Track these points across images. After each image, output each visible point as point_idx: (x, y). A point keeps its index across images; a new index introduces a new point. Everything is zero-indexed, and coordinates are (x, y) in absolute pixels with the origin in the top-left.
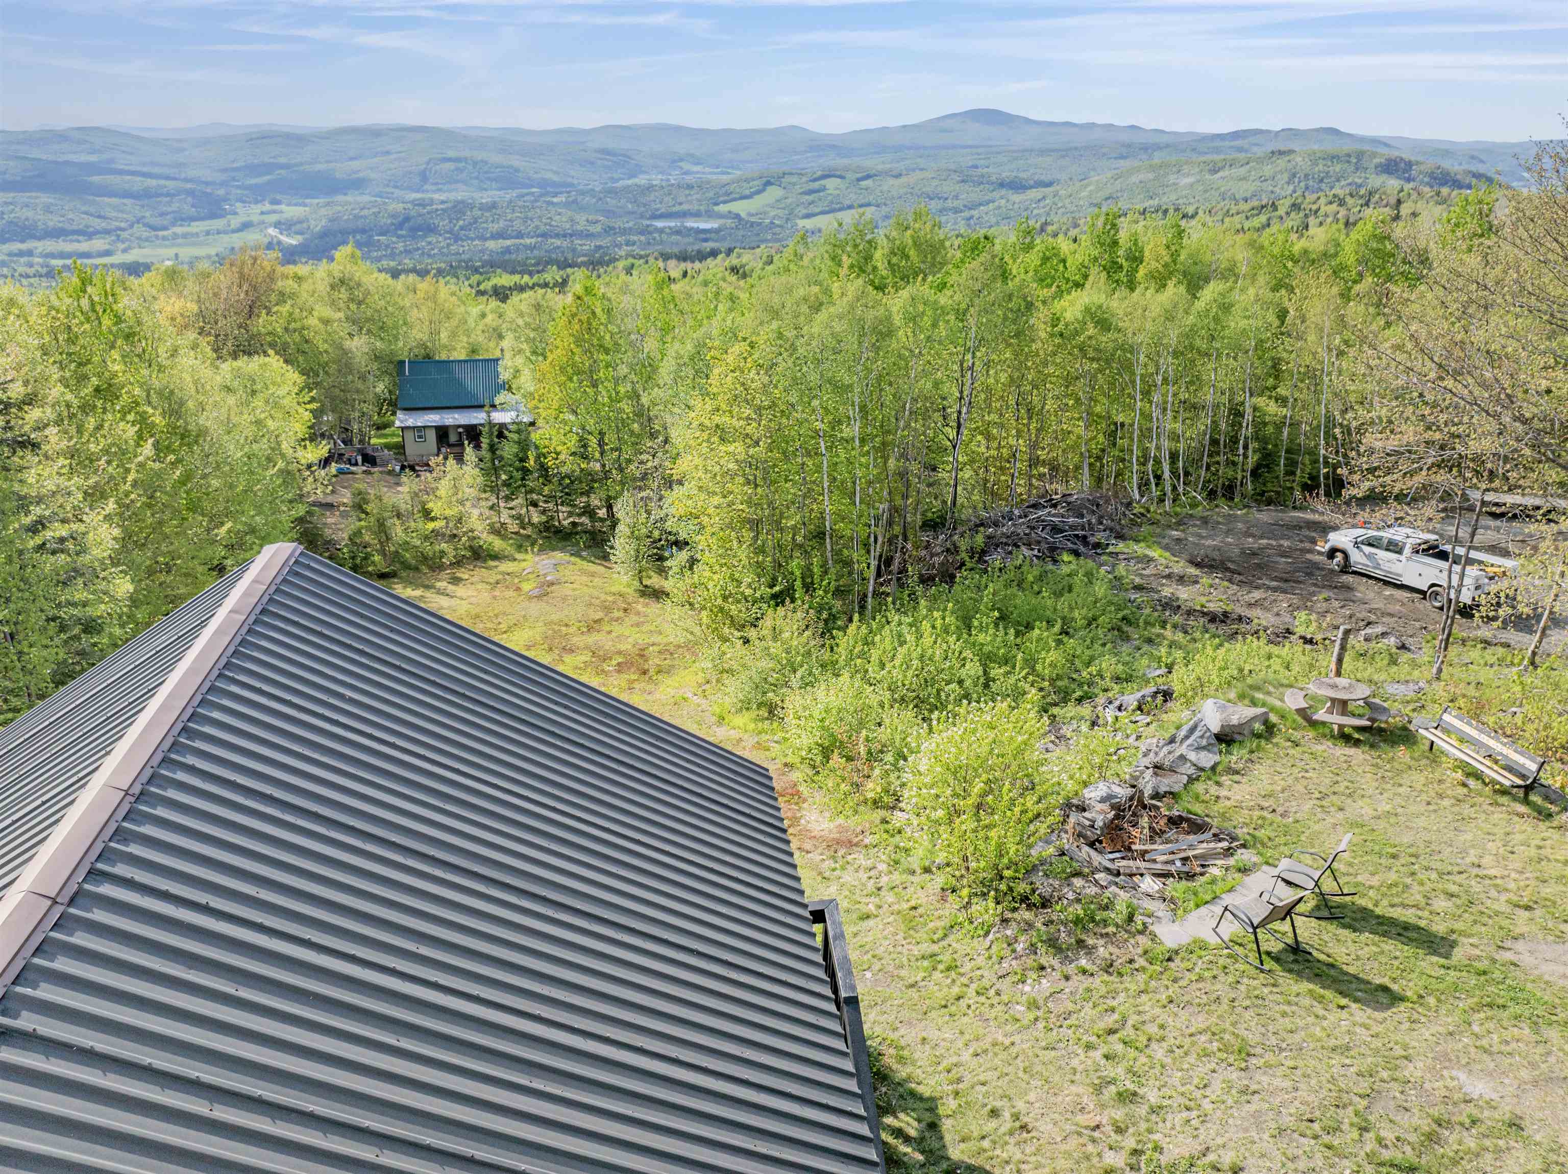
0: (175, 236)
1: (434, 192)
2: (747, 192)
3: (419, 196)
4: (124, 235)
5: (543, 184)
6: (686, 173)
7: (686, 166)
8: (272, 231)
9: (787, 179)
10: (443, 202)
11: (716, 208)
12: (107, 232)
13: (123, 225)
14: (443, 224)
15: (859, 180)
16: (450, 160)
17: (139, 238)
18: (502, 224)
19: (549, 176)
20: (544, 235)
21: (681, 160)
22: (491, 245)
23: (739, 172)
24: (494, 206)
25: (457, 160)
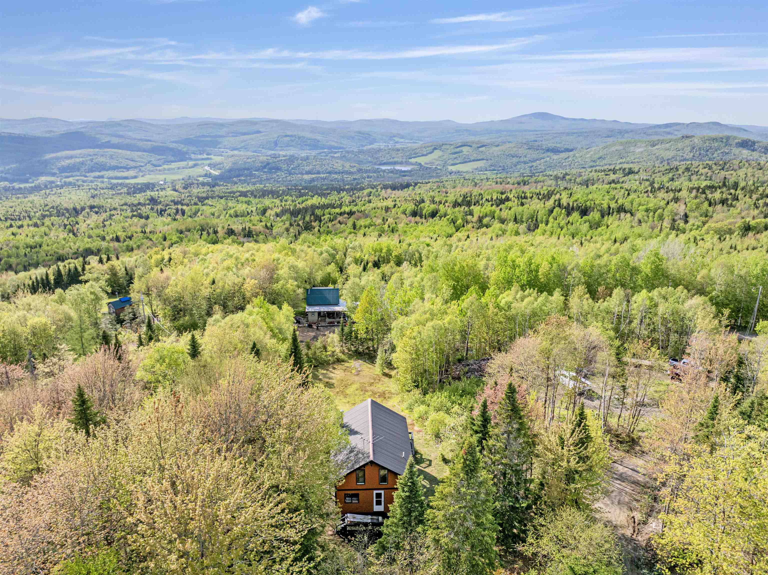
0: (165, 169)
1: (281, 150)
2: (425, 153)
3: (273, 152)
4: (143, 169)
5: (330, 148)
6: (397, 142)
7: (396, 139)
8: (207, 168)
9: (443, 147)
10: (284, 156)
11: (410, 160)
12: (135, 167)
13: (142, 164)
14: (284, 167)
15: (478, 147)
16: (288, 136)
17: (149, 170)
18: (311, 167)
19: (333, 144)
20: (330, 173)
21: (394, 136)
22: (306, 177)
23: (422, 143)
24: (307, 158)
25: (291, 136)
